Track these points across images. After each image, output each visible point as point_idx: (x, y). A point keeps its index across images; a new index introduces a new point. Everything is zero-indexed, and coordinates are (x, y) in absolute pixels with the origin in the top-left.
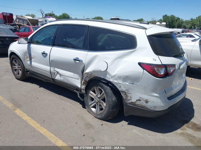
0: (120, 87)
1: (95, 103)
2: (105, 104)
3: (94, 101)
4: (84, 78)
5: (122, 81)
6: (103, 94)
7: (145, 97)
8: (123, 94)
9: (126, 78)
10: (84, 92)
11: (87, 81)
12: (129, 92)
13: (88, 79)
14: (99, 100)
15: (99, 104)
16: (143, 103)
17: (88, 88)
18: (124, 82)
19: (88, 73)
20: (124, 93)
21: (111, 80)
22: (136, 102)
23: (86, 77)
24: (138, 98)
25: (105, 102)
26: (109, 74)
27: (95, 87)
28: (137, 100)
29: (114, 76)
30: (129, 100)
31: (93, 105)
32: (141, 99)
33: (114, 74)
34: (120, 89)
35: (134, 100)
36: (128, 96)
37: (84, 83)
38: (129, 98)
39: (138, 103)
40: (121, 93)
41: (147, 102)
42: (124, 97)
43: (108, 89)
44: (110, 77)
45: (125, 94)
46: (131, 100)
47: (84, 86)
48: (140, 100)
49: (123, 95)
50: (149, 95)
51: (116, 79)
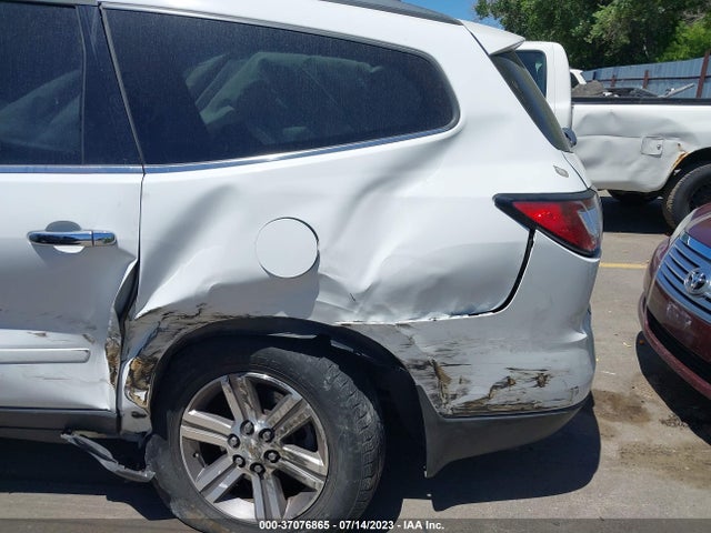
0: (410, 343)
1: (237, 473)
2: (315, 461)
3: (228, 461)
4: (136, 342)
5: (415, 311)
6: (297, 406)
7: (534, 360)
8: (421, 377)
9: (431, 291)
10: (145, 425)
11: (159, 356)
12: (457, 359)
13: (163, 346)
14: (267, 447)
15: (269, 471)
16: (525, 392)
17: (165, 406)
18: (424, 314)
19: (165, 312)
20: (431, 369)
21: (348, 319)
22: (489, 398)
23: (151, 339)
24: (501, 376)
25: (313, 448)
26: (335, 288)
27: (223, 379)
28: (495, 387)
29: (368, 292)
30: (454, 397)
31: (224, 486)
32: (513, 375)
33: (364, 284)
34: (404, 356)
35: (477, 392)
36: (449, 380)
37: (143, 375)
38: (452, 388)
39: (501, 397)
40: (414, 373)
41: (541, 380)
42: (429, 391)
43: (330, 375)
44: (343, 302)
45: (437, 373)
46: (465, 394)
47: (142, 395)
48: (509, 382)
49: (421, 380)
50: (552, 348)
51: (379, 309)
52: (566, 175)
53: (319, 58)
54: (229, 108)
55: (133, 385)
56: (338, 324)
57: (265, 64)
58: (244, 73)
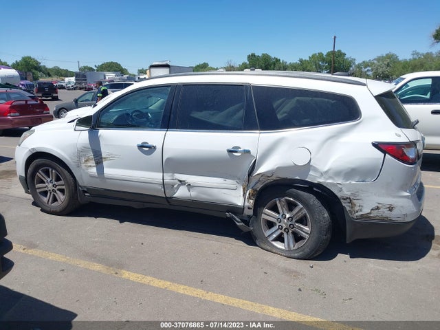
0: (341, 190)
1: (280, 231)
2: (306, 229)
3: (276, 227)
4: (252, 184)
5: (343, 179)
6: (301, 209)
7: (388, 201)
8: (345, 203)
9: (350, 173)
10: (251, 212)
11: (258, 189)
12: (358, 198)
13: (259, 186)
14: (290, 223)
15: (290, 231)
16: (384, 213)
17: (258, 206)
18: (347, 180)
19: (262, 175)
20: (348, 200)
21: (321, 180)
22: (370, 213)
23: (257, 183)
24: (375, 205)
25: (306, 225)
26: (316, 170)
27: (277, 199)
28: (372, 209)
29: (327, 172)
30: (357, 212)
31: (275, 236)
32: (380, 206)
33: (326, 169)
34: (339, 195)
35: (366, 211)
36: (355, 205)
37: (253, 195)
38: (357, 208)
39: (374, 214)
40: (342, 200)
41: (391, 209)
42: (348, 209)
43: (312, 199)
44: (318, 175)
45: (351, 202)
46: (361, 211)
47: (252, 201)
48: (378, 208)
49: (345, 204)
50: (394, 197)
51: (331, 178)
52: (400, 136)
53: (316, 99)
54: (286, 114)
55: (249, 198)
56: (316, 182)
57: (298, 100)
58: (290, 104)
